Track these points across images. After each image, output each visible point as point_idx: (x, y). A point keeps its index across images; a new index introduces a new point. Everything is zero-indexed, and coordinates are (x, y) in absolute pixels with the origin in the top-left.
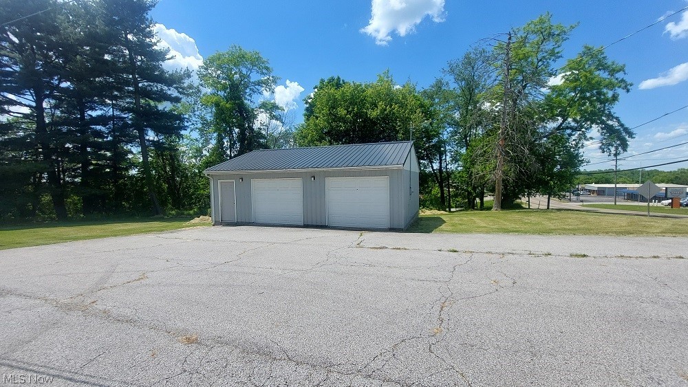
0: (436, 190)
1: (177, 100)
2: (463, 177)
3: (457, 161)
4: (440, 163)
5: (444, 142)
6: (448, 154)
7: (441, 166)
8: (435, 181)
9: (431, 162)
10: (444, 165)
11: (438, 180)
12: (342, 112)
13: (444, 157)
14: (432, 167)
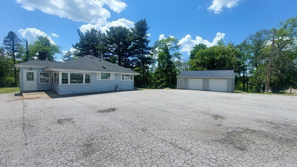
0: (241, 85)
1: (152, 55)
2: (254, 80)
3: (252, 73)
4: (244, 74)
5: (246, 66)
6: (248, 70)
7: (244, 75)
8: (240, 81)
9: (239, 74)
10: (245, 75)
11: (242, 81)
12: (206, 58)
13: (246, 72)
14: (240, 75)
